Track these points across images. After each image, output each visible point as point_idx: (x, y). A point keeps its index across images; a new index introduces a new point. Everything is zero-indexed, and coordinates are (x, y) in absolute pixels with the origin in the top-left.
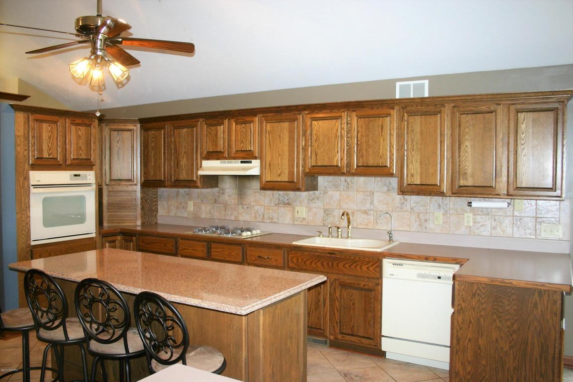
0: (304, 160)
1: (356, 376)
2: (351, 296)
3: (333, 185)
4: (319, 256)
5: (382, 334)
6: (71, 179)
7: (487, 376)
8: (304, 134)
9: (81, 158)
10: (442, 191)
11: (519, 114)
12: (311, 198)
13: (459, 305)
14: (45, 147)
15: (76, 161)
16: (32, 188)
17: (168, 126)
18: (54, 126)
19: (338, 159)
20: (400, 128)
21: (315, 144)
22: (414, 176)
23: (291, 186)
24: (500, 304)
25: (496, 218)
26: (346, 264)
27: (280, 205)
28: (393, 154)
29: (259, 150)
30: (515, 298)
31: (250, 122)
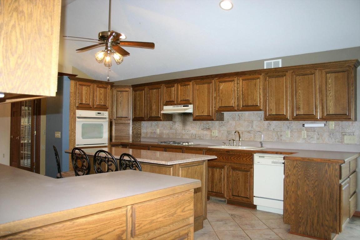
0: (215, 104)
1: (237, 216)
2: (238, 175)
3: (232, 118)
4: (221, 153)
5: (254, 195)
6: (96, 115)
7: (302, 211)
8: (215, 90)
9: (101, 104)
10: (287, 118)
11: (327, 74)
12: (220, 125)
13: (287, 173)
14: (84, 99)
15: (99, 106)
16: (77, 118)
17: (146, 88)
18: (88, 88)
19: (233, 102)
20: (264, 85)
21: (221, 95)
22: (272, 110)
23: (209, 118)
24: (308, 172)
25: (319, 133)
26: (235, 157)
27: (204, 130)
28: (261, 99)
29: (193, 99)
30: (316, 168)
31: (188, 85)
